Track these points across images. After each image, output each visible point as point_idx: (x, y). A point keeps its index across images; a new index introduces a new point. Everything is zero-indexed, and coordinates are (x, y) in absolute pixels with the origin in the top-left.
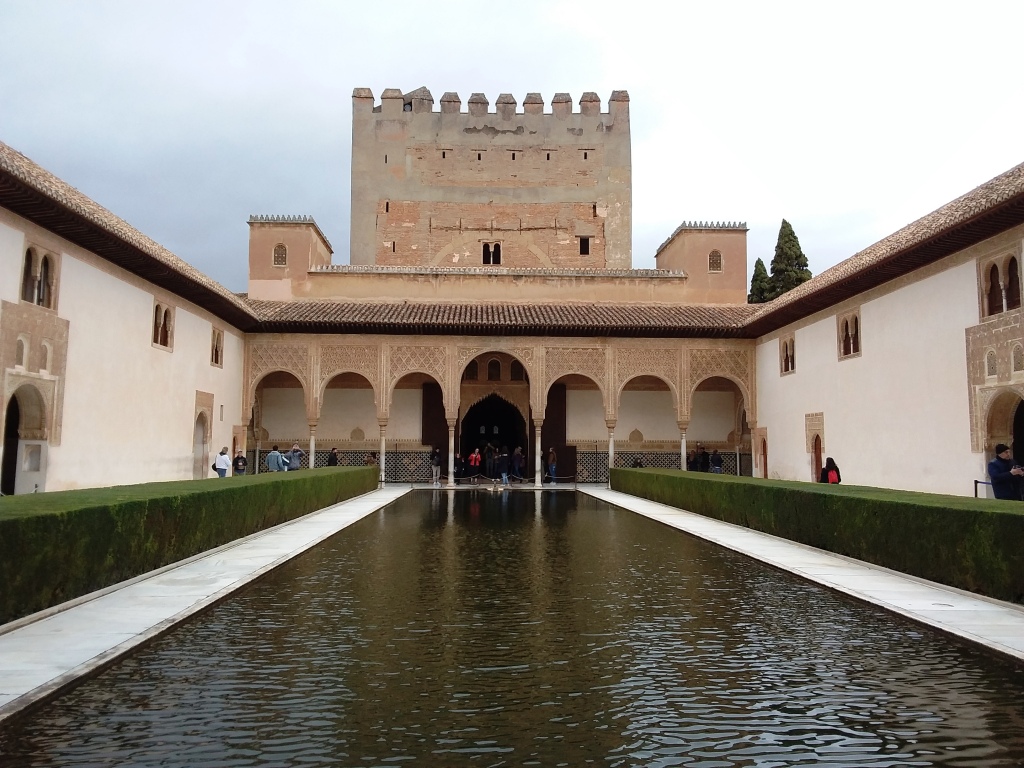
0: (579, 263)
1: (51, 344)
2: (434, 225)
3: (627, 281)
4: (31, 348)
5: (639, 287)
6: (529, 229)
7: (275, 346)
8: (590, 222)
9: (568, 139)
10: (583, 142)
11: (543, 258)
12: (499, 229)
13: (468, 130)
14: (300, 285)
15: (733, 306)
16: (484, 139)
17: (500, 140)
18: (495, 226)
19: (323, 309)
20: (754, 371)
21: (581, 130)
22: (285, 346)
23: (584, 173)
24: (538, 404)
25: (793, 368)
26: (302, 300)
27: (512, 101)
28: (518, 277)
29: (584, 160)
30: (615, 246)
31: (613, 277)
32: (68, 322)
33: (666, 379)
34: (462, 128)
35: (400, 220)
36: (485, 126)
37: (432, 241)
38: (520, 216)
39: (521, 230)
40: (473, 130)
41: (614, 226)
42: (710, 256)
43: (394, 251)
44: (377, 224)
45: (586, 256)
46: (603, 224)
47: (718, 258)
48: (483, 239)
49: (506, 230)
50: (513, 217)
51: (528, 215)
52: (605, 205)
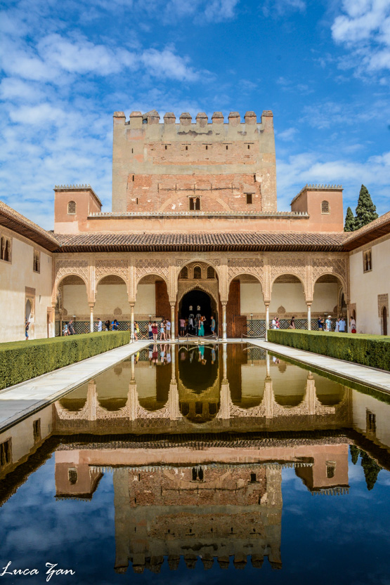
0: (246, 209)
2: (160, 188)
3: (274, 219)
5: (282, 222)
6: (217, 189)
7: (69, 260)
8: (252, 185)
9: (238, 138)
10: (247, 139)
11: (225, 206)
12: (198, 190)
13: (180, 133)
14: (83, 225)
15: (336, 233)
16: (189, 138)
17: (198, 138)
18: (196, 187)
19: (96, 238)
20: (348, 271)
21: (246, 133)
22: (75, 260)
23: (248, 157)
24: (223, 292)
25: (371, 268)
26: (84, 233)
27: (205, 117)
28: (210, 217)
29: (248, 150)
30: (267, 198)
31: (266, 217)
33: (298, 276)
34: (177, 132)
35: (141, 185)
36: (190, 131)
37: (159, 197)
38: (211, 182)
39: (211, 190)
40: (184, 133)
41: (266, 187)
42: (322, 204)
43: (137, 203)
44: (127, 188)
45: (250, 204)
46: (260, 186)
47: (327, 205)
48: (190, 196)
49: (203, 190)
50: (207, 182)
51: (216, 181)
52: (261, 175)
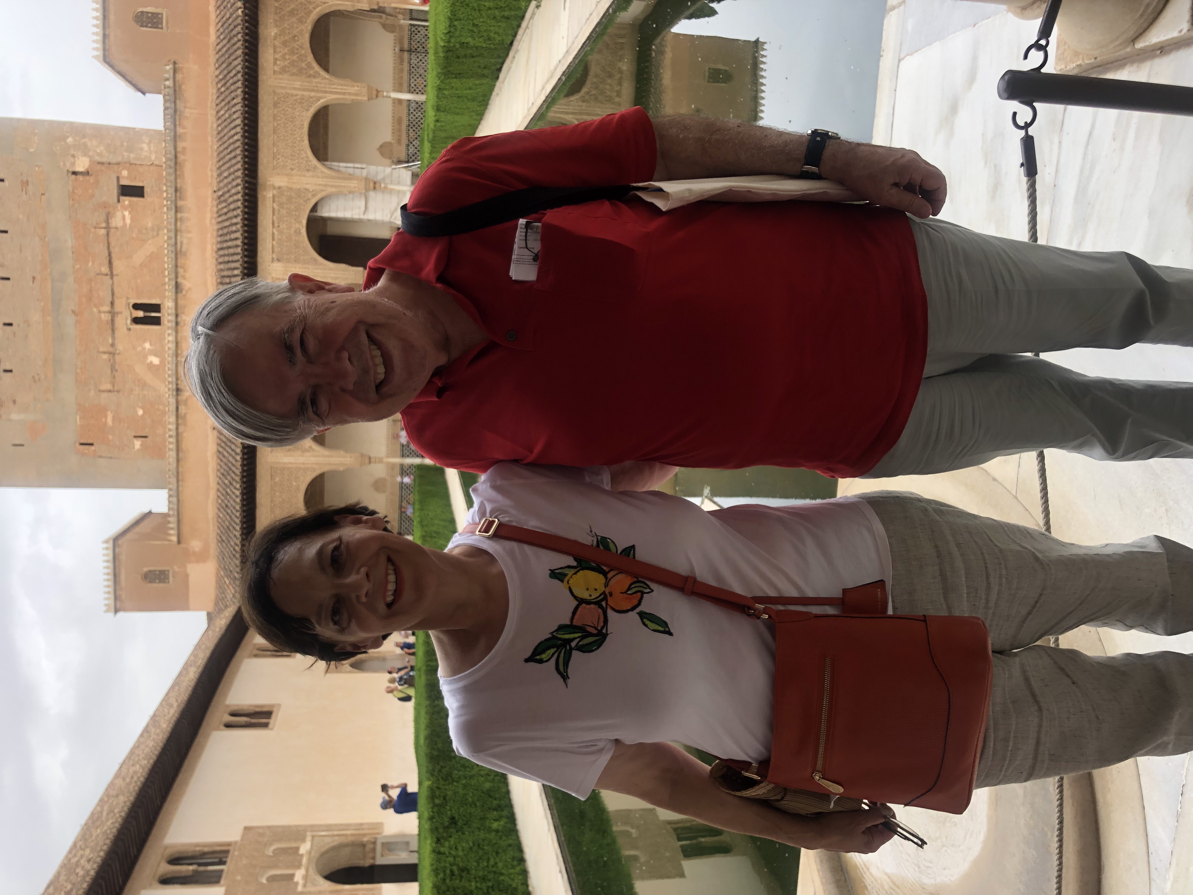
1: (271, 844)
2: (109, 387)
3: (180, 145)
4: (275, 867)
5: (187, 128)
6: (110, 263)
8: (97, 182)
11: (150, 248)
12: (112, 304)
14: (194, 554)
18: (107, 308)
19: (224, 529)
23: (25, 184)
26: (214, 552)
28: (178, 287)
29: (6, 183)
31: (176, 163)
32: (246, 829)
33: (312, 110)
35: (103, 429)
37: (132, 390)
38: (92, 274)
39: (112, 275)
41: (101, 149)
42: (142, 26)
43: (146, 437)
44: (111, 458)
45: (146, 190)
46: (99, 163)
47: (145, 15)
48: (127, 324)
49: (113, 294)
50: (93, 284)
51: (90, 264)
52: (72, 160)
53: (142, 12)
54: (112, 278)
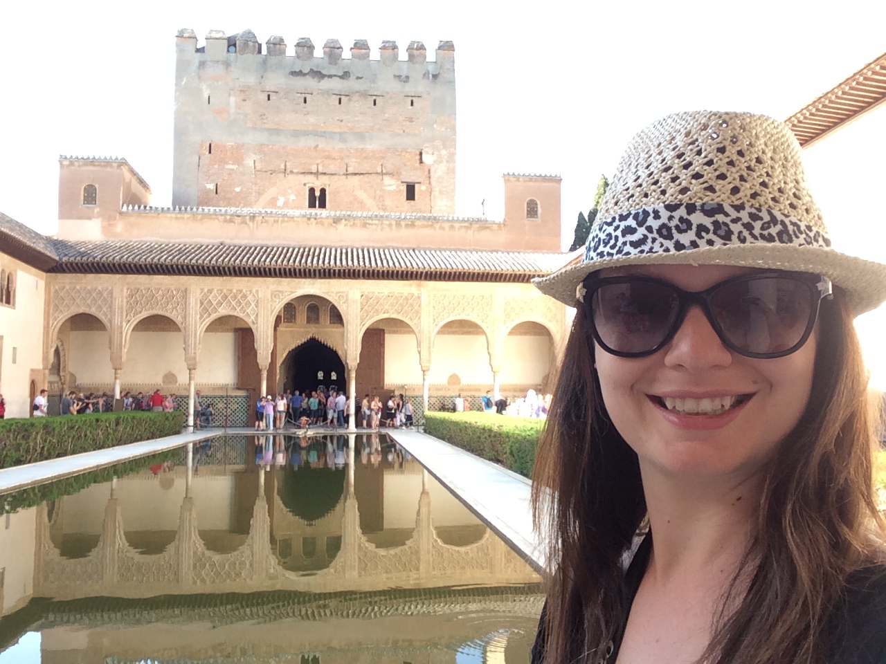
0: (405, 209)
2: (258, 168)
3: (447, 225)
5: (459, 231)
6: (356, 174)
7: (78, 287)
8: (415, 169)
9: (395, 86)
10: (410, 89)
11: (370, 202)
12: (325, 174)
13: (294, 73)
14: (110, 225)
16: (311, 83)
17: (326, 84)
18: (321, 170)
19: (129, 249)
21: (407, 77)
22: (89, 288)
23: (411, 120)
24: (353, 348)
27: (338, 46)
28: (338, 220)
29: (410, 107)
30: (441, 192)
33: (480, 323)
34: (288, 71)
35: (223, 162)
36: (311, 70)
37: (256, 184)
38: (347, 161)
39: (347, 175)
40: (299, 74)
41: (440, 173)
42: (527, 203)
43: (216, 193)
44: (199, 166)
45: (412, 201)
46: (429, 170)
47: (535, 206)
48: (308, 183)
49: (332, 174)
50: (339, 161)
51: (354, 160)
52: (431, 152)
53: (537, 204)
54: (344, 174)
